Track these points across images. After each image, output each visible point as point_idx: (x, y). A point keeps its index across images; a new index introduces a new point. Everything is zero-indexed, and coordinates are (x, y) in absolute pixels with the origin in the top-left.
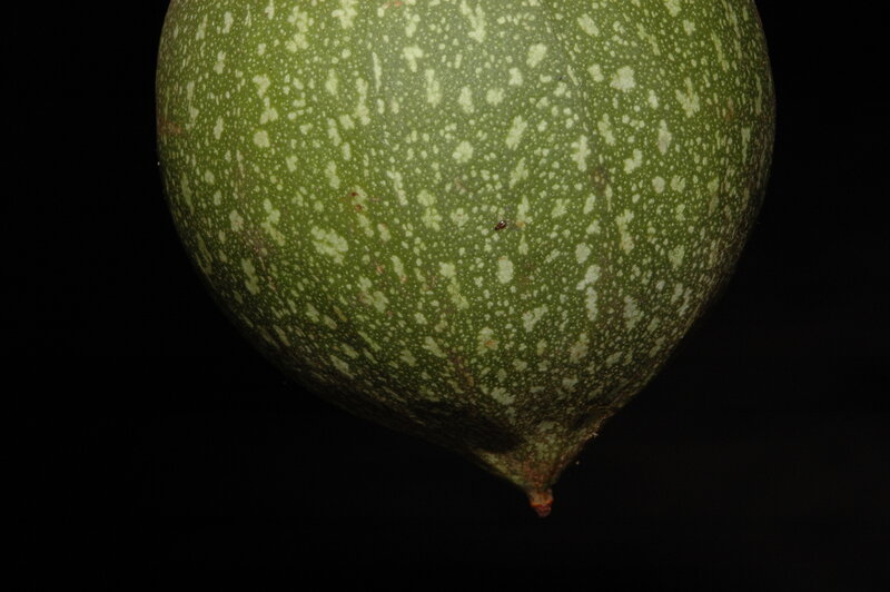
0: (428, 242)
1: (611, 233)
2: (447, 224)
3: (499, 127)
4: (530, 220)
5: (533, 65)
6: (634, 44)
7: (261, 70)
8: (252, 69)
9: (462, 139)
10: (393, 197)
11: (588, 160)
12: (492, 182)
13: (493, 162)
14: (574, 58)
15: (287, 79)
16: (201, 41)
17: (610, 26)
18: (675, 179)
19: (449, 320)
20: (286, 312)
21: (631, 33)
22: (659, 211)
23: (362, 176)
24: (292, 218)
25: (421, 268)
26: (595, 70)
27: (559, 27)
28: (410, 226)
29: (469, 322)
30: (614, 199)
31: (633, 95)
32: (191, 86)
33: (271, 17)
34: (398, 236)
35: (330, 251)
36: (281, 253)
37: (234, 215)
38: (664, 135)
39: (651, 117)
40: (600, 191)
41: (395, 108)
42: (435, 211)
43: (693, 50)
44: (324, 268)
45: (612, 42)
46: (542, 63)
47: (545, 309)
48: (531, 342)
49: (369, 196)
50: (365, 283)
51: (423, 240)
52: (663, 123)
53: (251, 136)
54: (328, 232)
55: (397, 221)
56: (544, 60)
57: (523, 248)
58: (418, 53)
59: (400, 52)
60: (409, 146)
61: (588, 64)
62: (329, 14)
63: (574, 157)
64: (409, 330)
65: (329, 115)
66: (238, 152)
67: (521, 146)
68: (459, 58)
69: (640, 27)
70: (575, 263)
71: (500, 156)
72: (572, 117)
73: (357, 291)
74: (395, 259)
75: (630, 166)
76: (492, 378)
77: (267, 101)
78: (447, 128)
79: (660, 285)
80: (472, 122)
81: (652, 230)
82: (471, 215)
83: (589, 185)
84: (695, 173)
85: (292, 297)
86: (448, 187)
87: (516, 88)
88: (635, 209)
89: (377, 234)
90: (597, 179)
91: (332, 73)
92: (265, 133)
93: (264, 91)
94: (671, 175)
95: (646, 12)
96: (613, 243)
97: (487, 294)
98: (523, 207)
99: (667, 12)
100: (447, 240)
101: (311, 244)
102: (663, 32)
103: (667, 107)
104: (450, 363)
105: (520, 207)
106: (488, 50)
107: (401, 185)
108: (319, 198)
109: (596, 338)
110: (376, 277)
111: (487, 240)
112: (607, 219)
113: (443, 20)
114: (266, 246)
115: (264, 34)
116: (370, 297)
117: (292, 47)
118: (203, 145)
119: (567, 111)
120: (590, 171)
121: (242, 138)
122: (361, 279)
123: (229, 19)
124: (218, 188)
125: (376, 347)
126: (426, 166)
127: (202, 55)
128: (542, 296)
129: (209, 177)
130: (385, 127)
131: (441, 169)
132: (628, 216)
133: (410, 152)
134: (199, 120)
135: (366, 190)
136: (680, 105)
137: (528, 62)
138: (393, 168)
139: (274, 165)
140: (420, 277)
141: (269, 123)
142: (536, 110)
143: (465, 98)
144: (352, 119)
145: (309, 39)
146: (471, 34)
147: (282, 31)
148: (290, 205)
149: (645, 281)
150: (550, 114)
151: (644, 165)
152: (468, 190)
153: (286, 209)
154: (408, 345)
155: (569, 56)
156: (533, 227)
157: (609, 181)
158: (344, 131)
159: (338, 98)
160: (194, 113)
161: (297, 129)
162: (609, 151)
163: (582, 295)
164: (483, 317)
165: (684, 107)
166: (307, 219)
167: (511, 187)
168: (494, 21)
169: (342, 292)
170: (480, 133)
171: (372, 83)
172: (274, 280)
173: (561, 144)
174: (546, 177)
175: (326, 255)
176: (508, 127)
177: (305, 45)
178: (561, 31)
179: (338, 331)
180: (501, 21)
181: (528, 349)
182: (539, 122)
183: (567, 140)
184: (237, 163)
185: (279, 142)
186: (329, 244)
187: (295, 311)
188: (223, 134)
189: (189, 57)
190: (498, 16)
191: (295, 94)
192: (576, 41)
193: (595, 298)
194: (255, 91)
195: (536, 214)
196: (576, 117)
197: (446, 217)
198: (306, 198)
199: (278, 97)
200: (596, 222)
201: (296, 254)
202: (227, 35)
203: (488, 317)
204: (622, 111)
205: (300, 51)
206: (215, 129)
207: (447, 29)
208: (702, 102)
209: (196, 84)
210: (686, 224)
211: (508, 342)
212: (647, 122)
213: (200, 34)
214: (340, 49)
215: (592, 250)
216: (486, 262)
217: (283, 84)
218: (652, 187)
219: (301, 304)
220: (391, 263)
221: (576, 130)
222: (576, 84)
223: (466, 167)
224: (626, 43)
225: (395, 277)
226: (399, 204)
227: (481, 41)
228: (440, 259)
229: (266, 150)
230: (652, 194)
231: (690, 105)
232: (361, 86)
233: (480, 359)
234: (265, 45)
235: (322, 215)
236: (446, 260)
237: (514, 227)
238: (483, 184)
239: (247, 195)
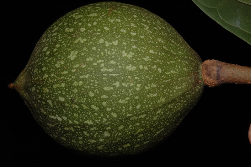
0: (70, 82)
1: (69, 126)
2: (74, 87)
3: (97, 104)
4: (73, 107)
5: (111, 114)
6: (115, 137)
7: (119, 43)
8: (120, 40)
9: (95, 94)
10: (82, 75)
11: (87, 124)
12: (83, 100)
13: (88, 101)
14: (113, 123)
15: (116, 50)
16: (130, 25)
17: (120, 132)
18: (82, 142)
19: (51, 82)
20: (59, 38)
21: (118, 137)
22: (74, 137)
23: (88, 67)
24: (81, 46)
25: (64, 79)
26: (109, 128)
27: (121, 121)
28: (74, 78)
29: (50, 87)
30: (77, 128)
31: (103, 136)
32: (119, 21)
33: (132, 47)
34: (73, 74)
35: (71, 55)
36: (73, 41)
37: (84, 29)
38: (93, 141)
39: (97, 139)
40: (79, 125)
41: (104, 78)
42: (78, 85)
43: (114, 149)
44: (68, 52)
45: (116, 132)
46: (112, 116)
47: (52, 106)
48: (45, 101)
49: (83, 68)
50: (62, 63)
51: (71, 80)
52: (95, 141)
53: (103, 38)
54: (76, 55)
55: (76, 75)
56: (113, 117)
57: (66, 105)
58: (118, 86)
59: (118, 81)
60: (94, 81)
61: (111, 127)
62: (130, 63)
63: (88, 120)
64: (50, 71)
65: (105, 60)
66: (99, 34)
67: (92, 108)
68: (115, 96)
69: (120, 139)
70: (62, 116)
71: (90, 103)
72: (98, 121)
73: (61, 60)
74: (67, 72)
75: (85, 133)
76: (37, 88)
77: (111, 44)
78: (98, 91)
79: (57, 133)
80: (99, 97)
81: (69, 134)
82: (76, 93)
83: (81, 122)
84: (83, 146)
85: (62, 41)
86: (83, 89)
87: (106, 109)
88: (75, 132)
89: (74, 69)
90: (82, 125)
91: (115, 62)
92: (103, 42)
93: (114, 43)
94: (83, 141)
95: (124, 140)
96: (67, 126)
97: (57, 93)
98: (76, 106)
99: (124, 145)
100: (70, 87)
101: (74, 50)
102: (119, 144)
103: (99, 143)
104: (41, 79)
105: (77, 106)
106: (116, 103)
107: (85, 77)
108: (84, 54)
109: (45, 115)
110: (63, 66)
111: (69, 96)
112: (72, 126)
113: (125, 93)
114: (75, 37)
115: (128, 45)
116: (59, 63)
117: (124, 52)
118: (103, 23)
119: (99, 120)
120: (84, 124)
121: (103, 35)
122: (63, 62)
123: (134, 34)
124: (92, 25)
125: (47, 61)
126: (89, 85)
127: (127, 25)
128: (55, 106)
129: (95, 23)
130: (100, 75)
131: (87, 88)
132: (73, 130)
133: (93, 81)
134: (110, 22)
135: (85, 68)
136: (100, 146)
137: (112, 113)
138: (89, 76)
139: (94, 43)
140: (62, 78)
141: (105, 44)
142: (100, 113)
143: (105, 96)
144: (103, 67)
145: (125, 57)
146: (121, 100)
147: (128, 50)
148: (84, 46)
149: (57, 130)
150: (99, 116)
151: (85, 136)
152: (82, 94)
153: (83, 45)
154: (47, 70)
155: (113, 122)
156: (72, 108)
157: (82, 127)
158: (100, 64)
159: (109, 63)
160: (112, 21)
161: (103, 51)
162: (89, 129)
163: (55, 115)
164: (51, 91)
165: (99, 146)
166: (80, 50)
167: (82, 104)
168: (124, 105)
169: (61, 56)
170: (96, 99)
171: (111, 73)
172: (67, 37)
173: (92, 118)
174: (83, 113)
175: (70, 54)
176: (96, 106)
177: (123, 56)
178: (120, 121)
179: (53, 52)
180: (124, 107)
181: (43, 99)
182: (97, 113)
183: (92, 119)
184: (97, 33)
185: (100, 46)
186: (73, 55)
187: (59, 41)
188: (105, 30)
189: (127, 21)
190: (125, 106)
191: (111, 52)
192: (117, 124)
193: (54, 118)
194: (114, 41)
195: (75, 109)
196: (98, 122)
197: (76, 87)
198: (85, 51)
199: (111, 47)
200: (72, 123)
201: (72, 45)
202: (130, 33)
203: (51, 92)
204: (99, 133)
205: (122, 54)
206: (107, 27)
207: (123, 94)
208: (101, 150)
209: (119, 23)
210: (71, 142)
211: (45, 95)
212: (96, 138)
213: (132, 25)
214: (121, 65)
215: (65, 120)
216: (64, 95)
217: (114, 49)
218: (80, 137)
219: (60, 43)
220: (66, 71)
221: (94, 122)
222: (106, 123)
223: (87, 94)
224: (116, 136)
225: (63, 71)
226: (80, 76)
227: (119, 102)
228: (66, 84)
229: (99, 42)
230: (78, 136)
231: (100, 148)
232: (111, 70)
233: (42, 87)
234: (125, 44)
235: (80, 55)
236: (65, 85)
237: (72, 103)
238: (83, 98)
239: (88, 34)
